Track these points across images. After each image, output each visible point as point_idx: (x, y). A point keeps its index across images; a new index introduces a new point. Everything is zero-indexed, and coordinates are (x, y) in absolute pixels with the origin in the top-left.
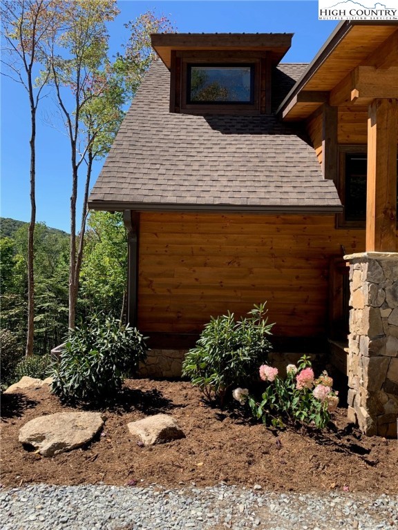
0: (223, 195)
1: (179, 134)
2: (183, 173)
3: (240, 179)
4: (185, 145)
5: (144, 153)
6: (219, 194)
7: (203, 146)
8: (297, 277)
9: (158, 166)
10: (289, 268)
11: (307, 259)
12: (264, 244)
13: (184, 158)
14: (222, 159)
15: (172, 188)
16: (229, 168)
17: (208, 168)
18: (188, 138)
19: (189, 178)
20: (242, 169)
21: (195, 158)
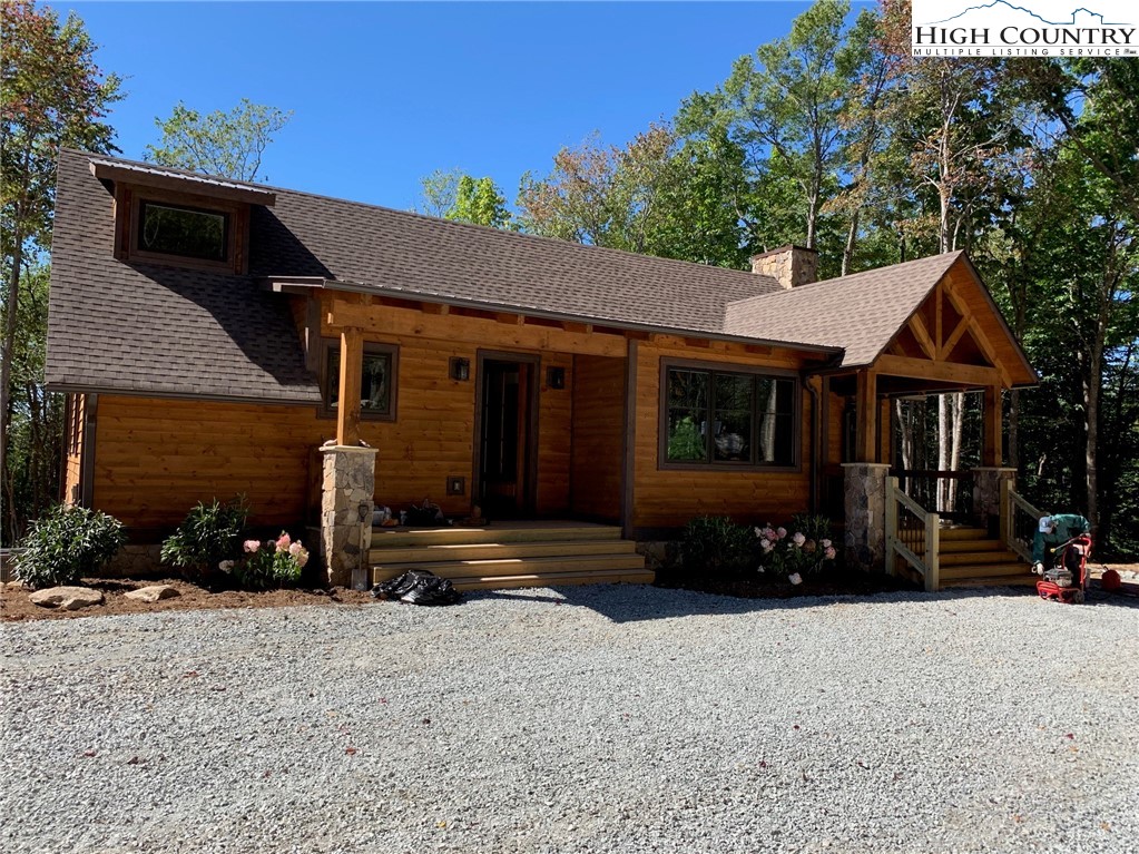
0: (202, 382)
1: (134, 295)
2: (151, 352)
3: (218, 364)
4: (146, 313)
5: (96, 320)
6: (197, 381)
7: (169, 316)
8: (277, 466)
9: (118, 341)
10: (269, 457)
11: (288, 448)
12: (243, 432)
13: (149, 332)
14: (194, 336)
15: (144, 371)
16: (205, 350)
17: (181, 347)
18: (148, 303)
19: (160, 359)
20: (219, 351)
21: (162, 333)
